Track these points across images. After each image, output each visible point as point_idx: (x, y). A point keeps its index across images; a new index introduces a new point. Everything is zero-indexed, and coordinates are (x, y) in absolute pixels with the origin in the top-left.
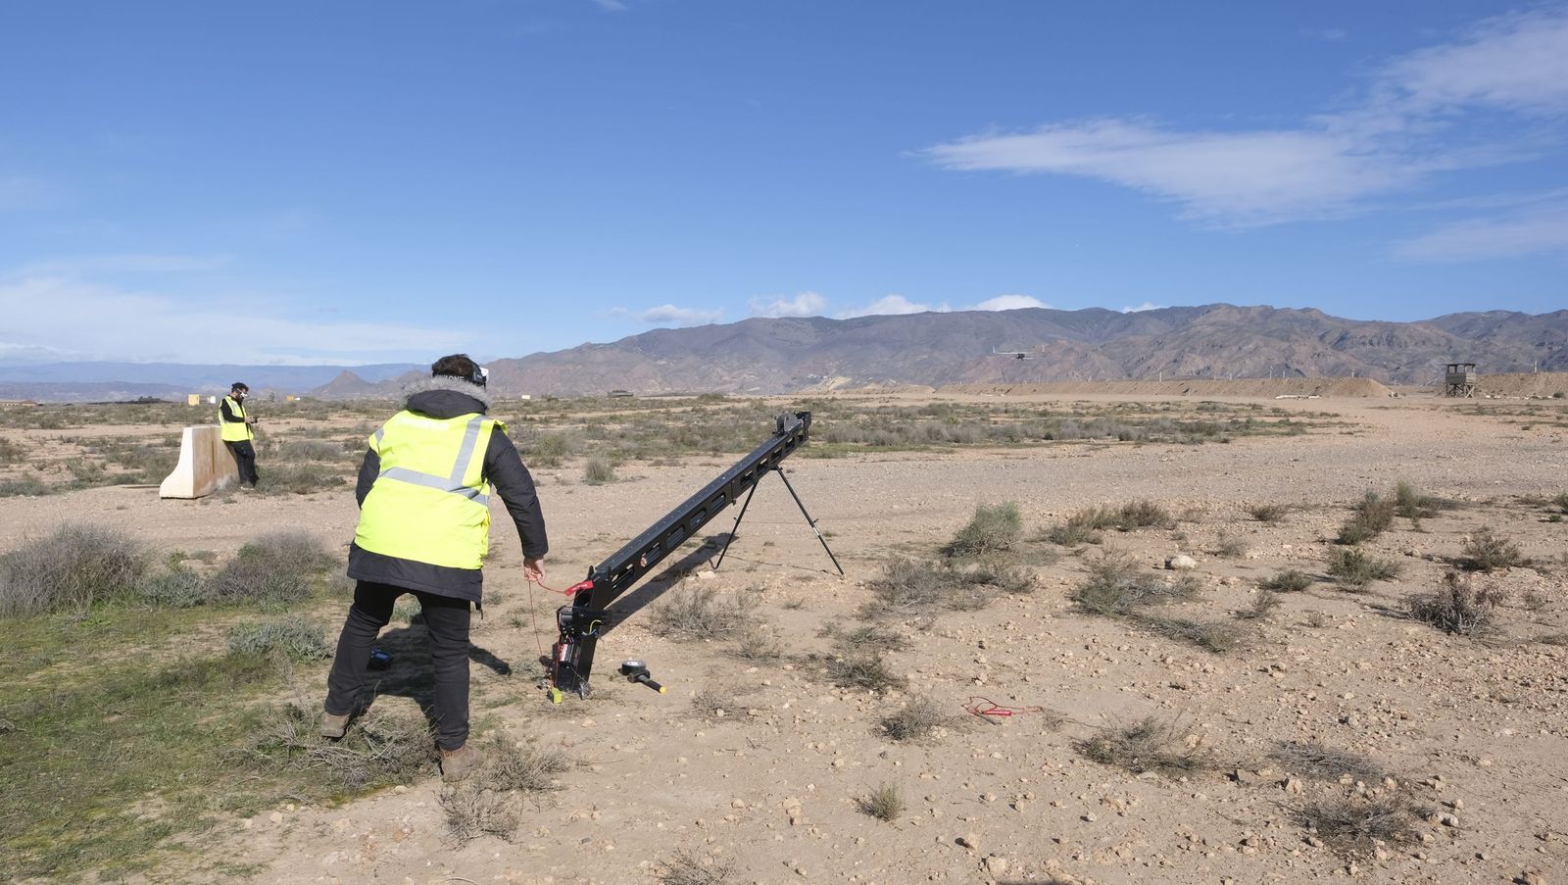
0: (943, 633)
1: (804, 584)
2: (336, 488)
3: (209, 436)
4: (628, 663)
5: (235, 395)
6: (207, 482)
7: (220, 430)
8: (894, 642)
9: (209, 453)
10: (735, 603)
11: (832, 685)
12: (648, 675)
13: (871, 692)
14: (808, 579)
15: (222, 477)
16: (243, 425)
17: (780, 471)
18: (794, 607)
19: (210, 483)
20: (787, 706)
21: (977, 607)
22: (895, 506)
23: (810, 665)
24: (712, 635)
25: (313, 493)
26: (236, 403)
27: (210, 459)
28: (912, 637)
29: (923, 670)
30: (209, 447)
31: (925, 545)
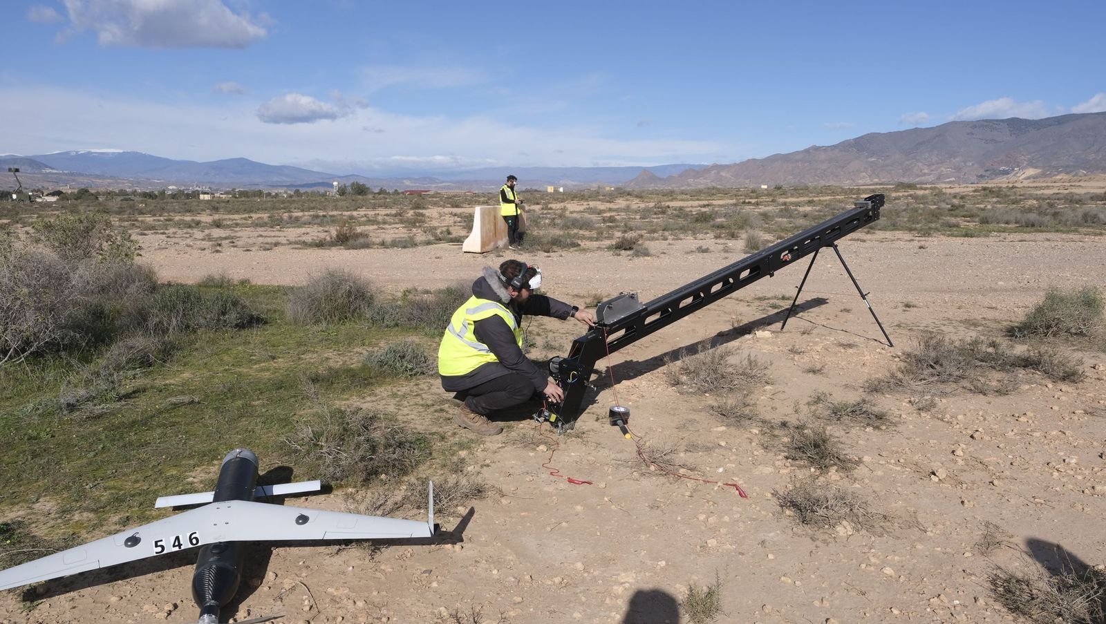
0: (940, 416)
1: (843, 350)
2: (572, 249)
3: (492, 213)
4: (616, 409)
5: (509, 184)
6: (490, 243)
7: (500, 209)
8: (878, 419)
9: (492, 224)
10: (745, 363)
11: (781, 456)
12: (627, 420)
13: (813, 470)
14: (850, 346)
15: (502, 239)
16: (514, 205)
17: (835, 247)
18: (814, 372)
19: (492, 244)
20: (721, 470)
21: (1000, 392)
22: (1000, 283)
23: (776, 432)
24: (714, 390)
25: (555, 252)
26: (509, 189)
27: (493, 228)
28: (904, 416)
29: (884, 454)
30: (492, 219)
31: (999, 322)
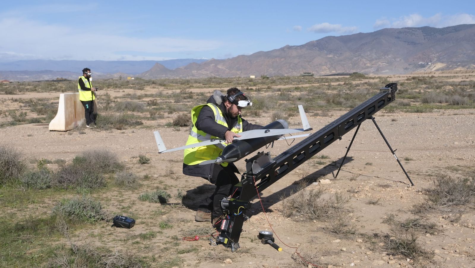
0: (466, 225)
1: (383, 189)
2: (137, 127)
3: (73, 98)
4: (263, 233)
5: (85, 75)
6: (72, 123)
7: (79, 95)
8: (431, 229)
9: (73, 107)
11: (384, 254)
12: (273, 241)
13: (408, 260)
14: (387, 186)
15: (80, 120)
16: (90, 92)
17: (373, 119)
18: (373, 203)
19: (73, 123)
20: (353, 264)
22: (456, 143)
23: (373, 240)
24: (318, 218)
25: (125, 129)
27: (73, 110)
28: (444, 226)
29: (445, 248)
30: (73, 104)
31: (469, 168)
